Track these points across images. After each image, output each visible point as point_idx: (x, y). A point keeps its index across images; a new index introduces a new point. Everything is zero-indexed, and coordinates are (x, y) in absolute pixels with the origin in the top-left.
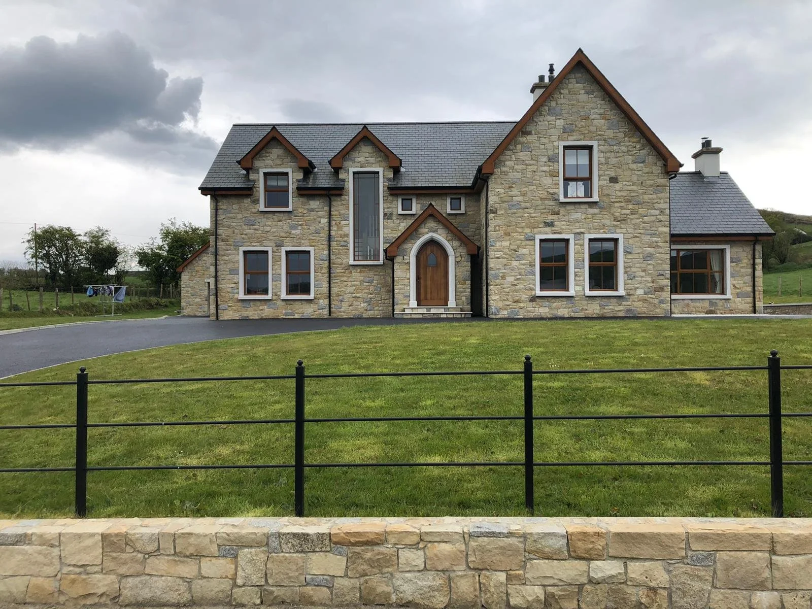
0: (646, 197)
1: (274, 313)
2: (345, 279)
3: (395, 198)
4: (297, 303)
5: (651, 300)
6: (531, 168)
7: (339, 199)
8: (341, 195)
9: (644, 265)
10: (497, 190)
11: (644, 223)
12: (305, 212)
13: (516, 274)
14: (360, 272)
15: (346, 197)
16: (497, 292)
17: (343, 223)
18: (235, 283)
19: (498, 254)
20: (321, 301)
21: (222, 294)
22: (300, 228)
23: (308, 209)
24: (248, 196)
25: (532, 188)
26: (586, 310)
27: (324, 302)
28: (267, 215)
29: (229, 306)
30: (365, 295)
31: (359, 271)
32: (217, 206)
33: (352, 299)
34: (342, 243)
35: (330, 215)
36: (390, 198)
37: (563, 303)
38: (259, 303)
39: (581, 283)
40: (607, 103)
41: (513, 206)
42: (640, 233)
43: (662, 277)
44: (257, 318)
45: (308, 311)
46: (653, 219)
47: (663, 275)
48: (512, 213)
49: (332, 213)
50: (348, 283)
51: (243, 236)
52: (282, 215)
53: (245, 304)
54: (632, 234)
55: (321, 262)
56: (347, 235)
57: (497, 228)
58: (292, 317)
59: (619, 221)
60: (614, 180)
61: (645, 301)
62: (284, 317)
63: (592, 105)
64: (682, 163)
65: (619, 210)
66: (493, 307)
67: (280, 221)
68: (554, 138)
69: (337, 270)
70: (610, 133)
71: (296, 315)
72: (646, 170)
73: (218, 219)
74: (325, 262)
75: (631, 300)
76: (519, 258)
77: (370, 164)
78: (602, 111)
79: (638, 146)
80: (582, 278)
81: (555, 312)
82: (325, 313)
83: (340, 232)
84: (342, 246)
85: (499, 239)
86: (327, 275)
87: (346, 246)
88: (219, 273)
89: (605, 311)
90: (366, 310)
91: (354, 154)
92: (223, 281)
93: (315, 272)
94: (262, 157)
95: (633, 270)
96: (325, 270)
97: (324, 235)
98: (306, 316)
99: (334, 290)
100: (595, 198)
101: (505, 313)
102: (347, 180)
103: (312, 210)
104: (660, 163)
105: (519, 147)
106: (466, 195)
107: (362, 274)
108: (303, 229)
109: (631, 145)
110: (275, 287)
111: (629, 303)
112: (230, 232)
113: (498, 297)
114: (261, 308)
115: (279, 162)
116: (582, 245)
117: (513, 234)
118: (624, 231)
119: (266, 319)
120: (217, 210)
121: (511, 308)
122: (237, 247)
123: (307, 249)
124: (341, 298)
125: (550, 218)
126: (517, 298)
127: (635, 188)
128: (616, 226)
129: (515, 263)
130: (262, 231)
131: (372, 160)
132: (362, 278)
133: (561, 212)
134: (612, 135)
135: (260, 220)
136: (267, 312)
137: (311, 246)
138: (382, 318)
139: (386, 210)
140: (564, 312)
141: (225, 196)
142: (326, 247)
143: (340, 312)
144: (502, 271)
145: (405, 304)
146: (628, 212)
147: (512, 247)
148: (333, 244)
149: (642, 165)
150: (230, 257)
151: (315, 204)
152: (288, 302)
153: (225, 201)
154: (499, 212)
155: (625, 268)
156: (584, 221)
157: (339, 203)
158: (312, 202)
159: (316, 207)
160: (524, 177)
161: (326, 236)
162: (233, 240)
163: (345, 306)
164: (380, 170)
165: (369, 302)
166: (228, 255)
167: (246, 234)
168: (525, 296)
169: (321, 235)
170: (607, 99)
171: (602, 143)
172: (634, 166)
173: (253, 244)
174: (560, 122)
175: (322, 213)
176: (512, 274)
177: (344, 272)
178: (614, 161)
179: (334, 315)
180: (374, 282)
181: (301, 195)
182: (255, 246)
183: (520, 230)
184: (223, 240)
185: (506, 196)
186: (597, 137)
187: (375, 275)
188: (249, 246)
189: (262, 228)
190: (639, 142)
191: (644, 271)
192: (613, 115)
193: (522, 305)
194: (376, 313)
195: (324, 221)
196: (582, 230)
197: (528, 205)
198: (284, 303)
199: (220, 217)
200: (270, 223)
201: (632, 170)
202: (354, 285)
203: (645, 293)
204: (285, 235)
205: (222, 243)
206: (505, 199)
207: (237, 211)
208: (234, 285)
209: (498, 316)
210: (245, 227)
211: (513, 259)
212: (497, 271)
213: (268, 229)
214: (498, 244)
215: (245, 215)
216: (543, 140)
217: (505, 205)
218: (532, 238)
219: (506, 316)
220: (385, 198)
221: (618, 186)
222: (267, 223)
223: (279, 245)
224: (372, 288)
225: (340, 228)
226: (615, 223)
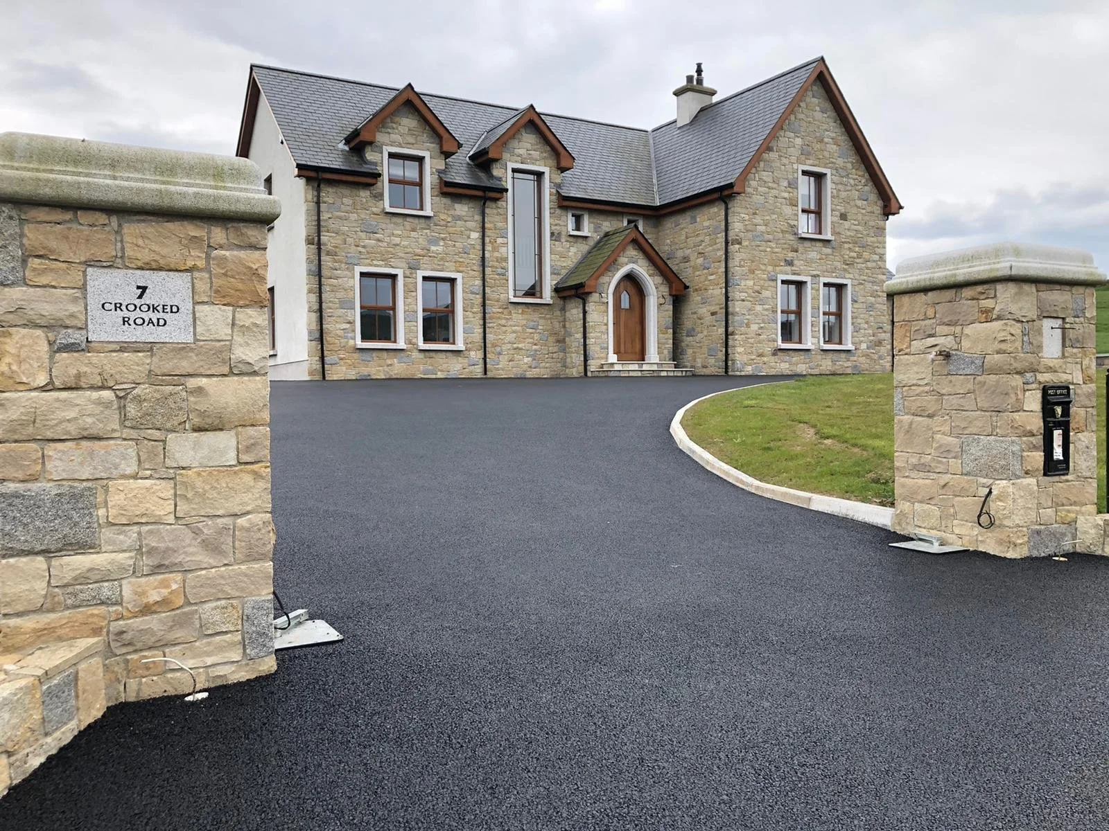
0: (870, 239)
1: (407, 369)
2: (503, 322)
3: (564, 213)
4: (440, 355)
5: (873, 355)
6: (774, 192)
7: (494, 206)
8: (496, 200)
9: (867, 316)
10: (743, 215)
11: (867, 268)
12: (449, 219)
13: (760, 321)
14: (522, 314)
15: (504, 204)
16: (742, 343)
17: (500, 240)
18: (350, 323)
19: (743, 295)
20: (472, 353)
21: (328, 339)
22: (442, 243)
23: (453, 216)
24: (367, 186)
25: (774, 216)
26: (821, 366)
27: (477, 355)
28: (395, 219)
29: (342, 359)
30: (528, 346)
31: (520, 311)
32: (318, 197)
33: (512, 352)
34: (500, 271)
35: (483, 228)
36: (558, 211)
37: (801, 357)
38: (385, 354)
39: (816, 333)
40: (838, 126)
41: (757, 236)
42: (864, 280)
43: (880, 330)
44: (383, 377)
45: (455, 368)
46: (874, 264)
47: (881, 328)
48: (756, 246)
49: (486, 225)
50: (507, 328)
51: (360, 249)
52: (416, 221)
53: (366, 356)
54: (858, 280)
55: (471, 296)
56: (506, 260)
57: (742, 263)
58: (434, 376)
59: (848, 264)
60: (843, 217)
61: (867, 356)
62: (423, 376)
63: (825, 127)
64: (902, 205)
65: (848, 252)
66: (738, 362)
67: (413, 230)
68: (794, 159)
69: (492, 309)
70: (840, 162)
71: (439, 373)
72: (869, 209)
73: (321, 218)
74: (478, 296)
75: (857, 355)
76: (762, 302)
77: (534, 161)
78: (834, 135)
79: (863, 181)
80: (817, 329)
81: (794, 368)
82: (478, 371)
83: (496, 254)
84: (498, 274)
85: (744, 277)
86: (480, 315)
87: (503, 275)
88: (324, 305)
89: (837, 367)
90: (530, 367)
91: (514, 143)
92: (330, 319)
93: (464, 310)
94: (387, 128)
95: (859, 321)
96: (478, 309)
97: (475, 256)
98: (453, 374)
99: (490, 337)
100: (827, 235)
101: (749, 370)
102: (504, 179)
103: (459, 218)
104: (880, 203)
105: (762, 164)
106: (646, 217)
107: (526, 317)
108: (446, 246)
109: (858, 177)
110: (408, 331)
111: (855, 358)
112: (338, 240)
113: (743, 349)
114: (389, 362)
115: (411, 140)
116: (818, 290)
117: (757, 272)
118: (851, 276)
119: (397, 379)
120: (318, 203)
121: (755, 363)
122: (350, 266)
123: (452, 275)
124: (498, 349)
125: (791, 255)
126: (761, 351)
127: (860, 228)
128: (845, 270)
129: (759, 308)
130: (388, 244)
131: (536, 154)
132: (525, 322)
133: (800, 249)
134: (842, 164)
135: (384, 226)
136: (397, 368)
137: (458, 272)
138: (551, 378)
139: (553, 228)
140: (801, 368)
141: (331, 182)
142: (478, 274)
143: (498, 369)
144: (747, 317)
145: (602, 358)
146: (854, 255)
147: (756, 288)
148: (488, 270)
149: (865, 202)
150: (340, 280)
151: (462, 209)
152: (427, 354)
153: (330, 190)
154: (745, 243)
155: (852, 318)
156: (818, 261)
157: (495, 211)
158: (457, 206)
159: (464, 214)
160: (767, 202)
161: (479, 258)
162: (344, 254)
163: (503, 362)
164: (546, 170)
165: (534, 357)
166: (337, 278)
167: (364, 247)
168: (768, 349)
169: (472, 256)
170: (839, 122)
171: (834, 172)
172: (859, 203)
173: (375, 262)
174: (798, 141)
175: (471, 224)
176: (757, 321)
177: (502, 313)
178: (843, 194)
179: (490, 374)
180: (540, 327)
181: (444, 194)
182: (378, 266)
183: (763, 267)
184: (328, 253)
185: (749, 224)
186: (830, 165)
187: (540, 318)
188: (371, 265)
189: (387, 239)
190: (863, 176)
191: (867, 323)
192: (843, 139)
193: (765, 359)
194: (542, 371)
195: (475, 235)
196: (818, 273)
197: (770, 237)
198: (421, 355)
199: (324, 216)
200: (400, 233)
201: (859, 207)
202: (514, 332)
203: (868, 348)
204: (422, 252)
205: (328, 258)
206: (749, 227)
207: (348, 208)
208: (348, 326)
209: (743, 374)
210: (363, 235)
211: (757, 303)
212: (742, 317)
213: (397, 240)
214: (743, 283)
215: (363, 216)
216: (784, 161)
217: (750, 235)
218: (774, 278)
219: (751, 373)
220: (552, 211)
221: (846, 224)
222: (396, 232)
223: (413, 268)
224: (536, 337)
225: (495, 249)
226: (845, 267)
